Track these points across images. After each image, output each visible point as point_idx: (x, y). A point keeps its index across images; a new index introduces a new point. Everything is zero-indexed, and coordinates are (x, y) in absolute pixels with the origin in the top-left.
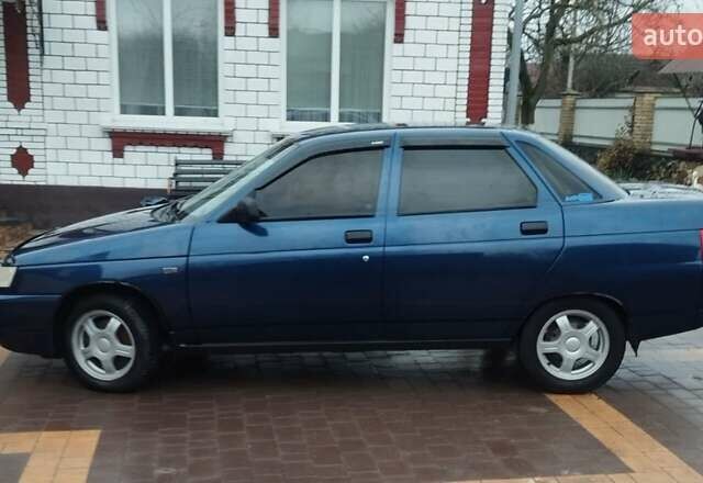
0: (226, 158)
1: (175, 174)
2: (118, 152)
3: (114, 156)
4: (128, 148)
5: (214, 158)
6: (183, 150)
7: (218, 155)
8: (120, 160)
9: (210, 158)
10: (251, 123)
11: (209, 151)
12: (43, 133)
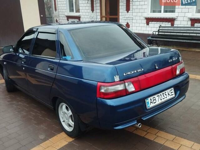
0: (175, 26)
1: (159, 30)
2: (148, 24)
3: (147, 25)
4: (150, 22)
5: (171, 26)
6: (163, 23)
7: (172, 25)
8: (148, 26)
9: (170, 25)
10: (183, 15)
11: (170, 23)
12: (132, 19)
